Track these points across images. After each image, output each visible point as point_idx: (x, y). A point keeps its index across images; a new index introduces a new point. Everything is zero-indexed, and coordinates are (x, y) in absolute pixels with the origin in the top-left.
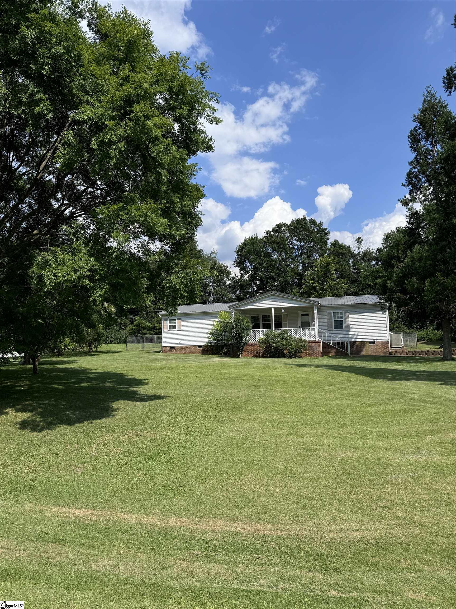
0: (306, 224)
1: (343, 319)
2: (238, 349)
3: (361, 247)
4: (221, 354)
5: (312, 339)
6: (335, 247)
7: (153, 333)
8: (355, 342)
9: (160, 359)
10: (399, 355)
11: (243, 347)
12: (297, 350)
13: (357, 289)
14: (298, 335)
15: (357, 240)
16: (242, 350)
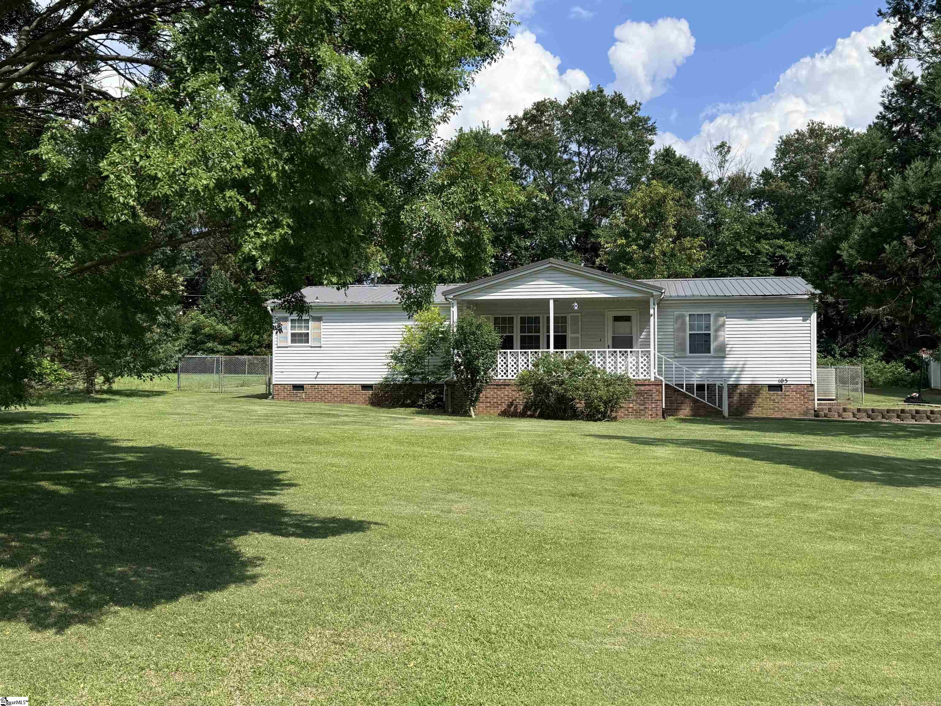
0: (602, 104)
1: (712, 332)
2: (466, 394)
3: (727, 165)
4: (420, 406)
5: (641, 377)
6: (668, 162)
7: (234, 350)
8: (735, 386)
9: (278, 415)
10: (836, 417)
11: (479, 391)
12: (610, 401)
13: (713, 262)
14: (608, 365)
15: (717, 148)
16: (477, 399)
